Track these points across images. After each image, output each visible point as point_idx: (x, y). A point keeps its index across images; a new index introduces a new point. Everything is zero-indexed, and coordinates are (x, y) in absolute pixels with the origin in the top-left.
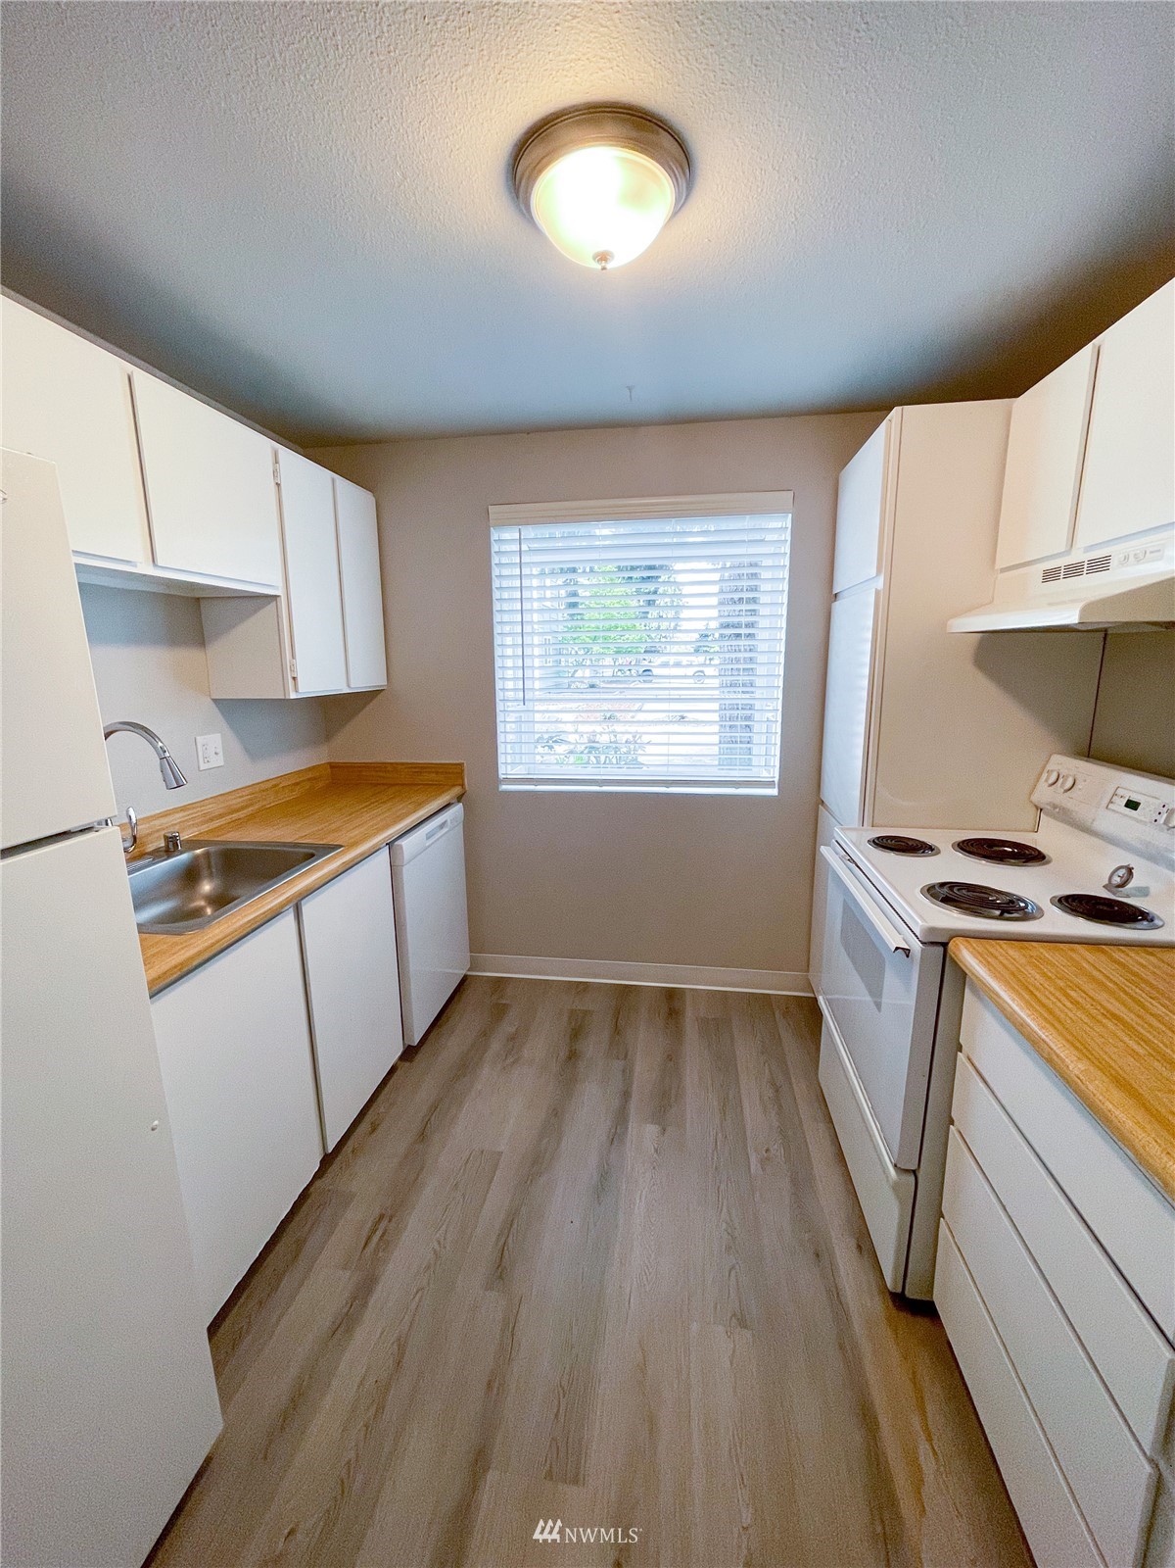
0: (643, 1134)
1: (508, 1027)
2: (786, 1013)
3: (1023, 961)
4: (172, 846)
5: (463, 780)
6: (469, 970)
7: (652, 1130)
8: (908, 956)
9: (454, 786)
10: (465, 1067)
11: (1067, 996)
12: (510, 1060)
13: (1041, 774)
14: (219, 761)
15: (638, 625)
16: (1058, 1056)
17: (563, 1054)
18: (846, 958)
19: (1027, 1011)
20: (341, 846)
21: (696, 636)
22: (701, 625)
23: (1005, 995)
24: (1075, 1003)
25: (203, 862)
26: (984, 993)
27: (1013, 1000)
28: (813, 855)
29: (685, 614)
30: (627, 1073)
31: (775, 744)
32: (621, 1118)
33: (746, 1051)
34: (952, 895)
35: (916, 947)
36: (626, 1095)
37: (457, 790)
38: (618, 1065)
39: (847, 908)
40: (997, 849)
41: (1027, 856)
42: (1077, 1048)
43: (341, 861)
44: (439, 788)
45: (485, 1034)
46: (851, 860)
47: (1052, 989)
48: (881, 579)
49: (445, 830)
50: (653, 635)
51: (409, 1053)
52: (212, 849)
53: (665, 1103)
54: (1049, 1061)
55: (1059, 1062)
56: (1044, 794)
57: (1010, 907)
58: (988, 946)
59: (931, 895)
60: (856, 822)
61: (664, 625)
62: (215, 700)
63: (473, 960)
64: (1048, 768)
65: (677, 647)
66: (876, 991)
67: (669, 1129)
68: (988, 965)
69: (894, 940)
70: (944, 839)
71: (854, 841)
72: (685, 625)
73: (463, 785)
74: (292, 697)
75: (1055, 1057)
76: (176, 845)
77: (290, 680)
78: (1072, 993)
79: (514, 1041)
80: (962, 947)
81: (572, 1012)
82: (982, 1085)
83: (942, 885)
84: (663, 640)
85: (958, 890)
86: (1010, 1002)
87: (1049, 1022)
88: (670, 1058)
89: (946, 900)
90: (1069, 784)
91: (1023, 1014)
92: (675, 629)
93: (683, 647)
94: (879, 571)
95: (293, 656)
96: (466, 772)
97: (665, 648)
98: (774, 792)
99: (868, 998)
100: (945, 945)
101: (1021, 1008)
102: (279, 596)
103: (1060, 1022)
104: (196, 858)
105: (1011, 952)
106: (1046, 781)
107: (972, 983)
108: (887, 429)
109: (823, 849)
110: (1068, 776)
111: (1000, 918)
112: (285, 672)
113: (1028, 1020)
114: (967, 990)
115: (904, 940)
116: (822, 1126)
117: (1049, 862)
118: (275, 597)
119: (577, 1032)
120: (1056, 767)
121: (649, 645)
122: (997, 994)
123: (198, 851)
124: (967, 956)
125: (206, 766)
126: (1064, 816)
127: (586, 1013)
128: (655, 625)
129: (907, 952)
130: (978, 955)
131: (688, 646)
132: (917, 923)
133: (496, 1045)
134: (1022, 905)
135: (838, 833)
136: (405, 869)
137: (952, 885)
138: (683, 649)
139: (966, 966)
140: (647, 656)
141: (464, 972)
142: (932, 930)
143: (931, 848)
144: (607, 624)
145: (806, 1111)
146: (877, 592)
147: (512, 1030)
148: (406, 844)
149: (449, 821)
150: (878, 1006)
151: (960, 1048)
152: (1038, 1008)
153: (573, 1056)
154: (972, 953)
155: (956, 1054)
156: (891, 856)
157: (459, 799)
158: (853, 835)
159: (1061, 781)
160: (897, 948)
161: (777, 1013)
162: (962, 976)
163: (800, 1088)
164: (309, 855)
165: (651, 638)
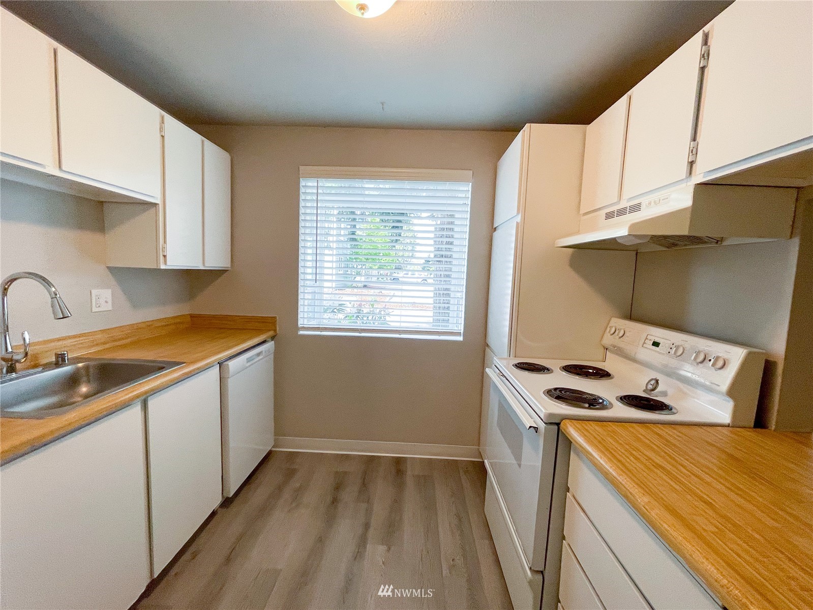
0: (376, 552)
1: (295, 483)
2: (466, 472)
3: (605, 433)
4: (60, 360)
5: (276, 327)
6: (273, 447)
7: (382, 548)
8: (536, 432)
9: (270, 330)
10: (264, 511)
11: (632, 454)
12: (294, 505)
13: (606, 329)
14: (109, 307)
15: (391, 253)
16: (631, 493)
17: (329, 499)
18: (501, 435)
19: (610, 465)
20: (185, 363)
21: (423, 261)
22: (425, 255)
23: (595, 454)
24: (636, 458)
25: (83, 372)
26: (582, 453)
27: (601, 458)
28: (483, 373)
29: (418, 248)
30: (369, 512)
31: (462, 311)
32: (362, 542)
33: (442, 495)
34: (560, 395)
35: (542, 426)
36: (367, 526)
37: (271, 333)
38: (364, 506)
39: (500, 404)
40: (585, 370)
41: (601, 374)
42: (641, 487)
43: (181, 373)
44: (258, 331)
45: (280, 489)
46: (503, 375)
47: (623, 451)
48: (520, 216)
49: (261, 357)
50: (400, 259)
51: (227, 502)
52: (92, 363)
53: (391, 531)
54: (626, 497)
55: (632, 498)
56: (608, 340)
57: (593, 402)
58: (584, 425)
59: (550, 395)
60: (506, 355)
61: (406, 254)
62: (108, 267)
63: (275, 440)
64: (610, 325)
65: (413, 266)
66: (518, 457)
67: (392, 548)
68: (584, 436)
69: (528, 422)
70: (555, 365)
71: (505, 365)
72: (417, 255)
73: (275, 331)
74: (162, 268)
75: (629, 495)
76: (64, 360)
77: (162, 257)
78: (634, 452)
79: (298, 493)
80: (568, 425)
81: (337, 472)
82: (582, 514)
83: (556, 389)
84: (406, 262)
85: (565, 392)
86: (599, 459)
87: (624, 472)
88: (396, 501)
89: (558, 398)
90: (622, 333)
91: (607, 466)
92: (412, 256)
93: (416, 267)
94: (518, 213)
95: (165, 242)
96: (277, 322)
97: (406, 267)
98: (460, 338)
99: (514, 462)
100: (558, 424)
101: (606, 463)
102: (158, 204)
103: (631, 472)
104: (78, 369)
105: (597, 428)
106: (609, 332)
107: (576, 448)
108: (522, 135)
109: (487, 370)
110: (621, 329)
111: (589, 408)
112: (158, 250)
113: (611, 470)
114: (572, 453)
115: (534, 421)
116: (487, 542)
117: (612, 378)
118: (155, 205)
119: (338, 487)
120: (614, 325)
121: (397, 265)
122: (592, 455)
123: (80, 365)
124: (572, 432)
125: (97, 310)
126: (620, 352)
127: (345, 473)
128: (401, 254)
129: (536, 429)
130: (577, 430)
131: (419, 267)
132: (541, 410)
133: (287, 495)
134: (601, 401)
135: (496, 361)
136: (229, 380)
137: (561, 390)
138: (416, 268)
139: (571, 437)
140: (396, 271)
141: (269, 449)
142: (551, 415)
143: (548, 369)
144: (374, 251)
145: (477, 532)
146: (517, 223)
147: (298, 485)
148: (233, 365)
149: (264, 352)
150: (520, 465)
151: (568, 490)
152: (616, 463)
153: (335, 501)
154: (575, 429)
155: (566, 494)
156: (526, 374)
157: (273, 338)
158: (505, 362)
159: (617, 332)
160: (530, 427)
161: (461, 471)
162: (569, 443)
163: (474, 518)
164: (160, 367)
165: (399, 261)
